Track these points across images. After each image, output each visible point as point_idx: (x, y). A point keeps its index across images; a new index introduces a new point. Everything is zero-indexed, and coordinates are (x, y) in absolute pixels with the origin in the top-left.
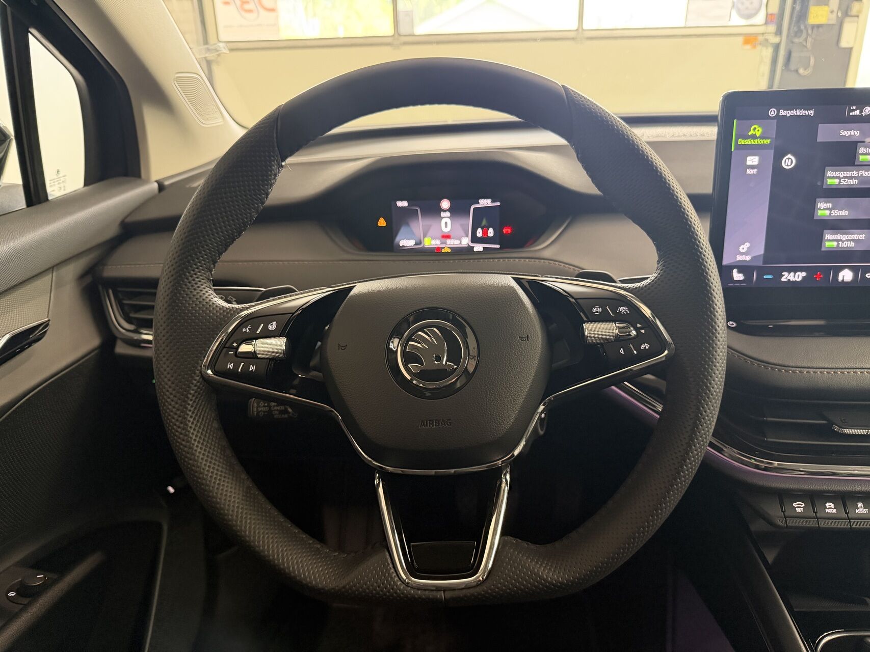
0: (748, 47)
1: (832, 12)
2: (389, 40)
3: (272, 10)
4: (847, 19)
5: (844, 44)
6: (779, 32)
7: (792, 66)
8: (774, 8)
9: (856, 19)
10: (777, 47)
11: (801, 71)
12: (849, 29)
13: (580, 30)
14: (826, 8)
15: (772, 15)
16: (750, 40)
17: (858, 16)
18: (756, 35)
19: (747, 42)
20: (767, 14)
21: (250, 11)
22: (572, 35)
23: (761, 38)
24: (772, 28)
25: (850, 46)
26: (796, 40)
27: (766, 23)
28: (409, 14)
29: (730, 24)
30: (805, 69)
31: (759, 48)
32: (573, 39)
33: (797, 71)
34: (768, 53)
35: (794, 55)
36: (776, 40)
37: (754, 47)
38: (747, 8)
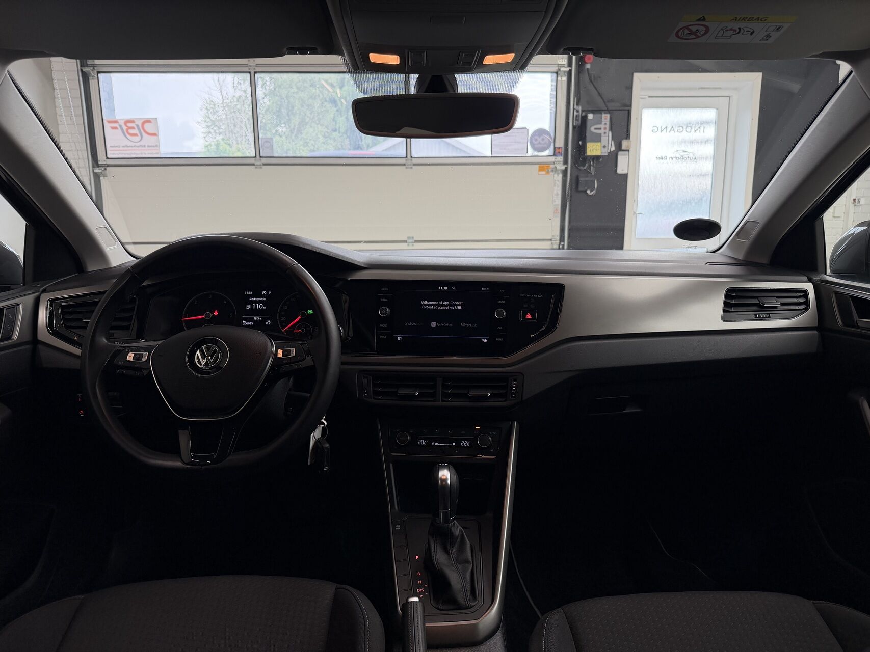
0: (544, 173)
1: (604, 147)
2: (252, 161)
3: (155, 135)
4: (620, 153)
5: (619, 171)
6: (565, 162)
7: (580, 189)
8: (560, 143)
9: (627, 152)
10: (565, 172)
11: (588, 192)
12: (622, 160)
13: (409, 156)
14: (599, 144)
15: (559, 148)
16: (543, 167)
17: (628, 151)
18: (548, 164)
19: (541, 169)
20: (555, 148)
21: (135, 135)
22: (403, 161)
23: (552, 166)
24: (560, 159)
25: (625, 172)
26: (582, 168)
27: (555, 155)
28: (269, 141)
29: (529, 154)
30: (591, 191)
31: (551, 173)
32: (404, 165)
33: (586, 191)
34: (559, 178)
35: (581, 179)
36: (563, 168)
37: (548, 173)
38: (540, 143)
